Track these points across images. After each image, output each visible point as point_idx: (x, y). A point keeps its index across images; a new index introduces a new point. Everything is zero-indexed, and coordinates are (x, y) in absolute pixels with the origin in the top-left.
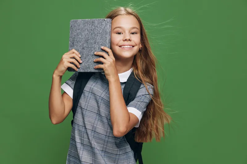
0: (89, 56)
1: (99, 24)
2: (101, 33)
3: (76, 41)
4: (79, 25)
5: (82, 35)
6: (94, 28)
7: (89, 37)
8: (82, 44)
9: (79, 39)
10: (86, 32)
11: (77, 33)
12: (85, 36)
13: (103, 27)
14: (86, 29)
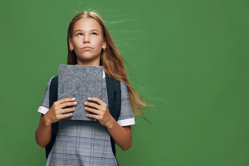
0: (81, 104)
1: (90, 71)
2: (94, 81)
3: (65, 88)
4: (69, 71)
5: (72, 82)
6: (85, 75)
7: (80, 85)
8: (73, 92)
9: (69, 86)
10: (77, 79)
11: (67, 80)
12: (76, 83)
13: (95, 75)
14: (76, 76)
